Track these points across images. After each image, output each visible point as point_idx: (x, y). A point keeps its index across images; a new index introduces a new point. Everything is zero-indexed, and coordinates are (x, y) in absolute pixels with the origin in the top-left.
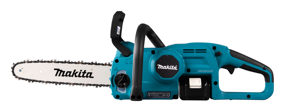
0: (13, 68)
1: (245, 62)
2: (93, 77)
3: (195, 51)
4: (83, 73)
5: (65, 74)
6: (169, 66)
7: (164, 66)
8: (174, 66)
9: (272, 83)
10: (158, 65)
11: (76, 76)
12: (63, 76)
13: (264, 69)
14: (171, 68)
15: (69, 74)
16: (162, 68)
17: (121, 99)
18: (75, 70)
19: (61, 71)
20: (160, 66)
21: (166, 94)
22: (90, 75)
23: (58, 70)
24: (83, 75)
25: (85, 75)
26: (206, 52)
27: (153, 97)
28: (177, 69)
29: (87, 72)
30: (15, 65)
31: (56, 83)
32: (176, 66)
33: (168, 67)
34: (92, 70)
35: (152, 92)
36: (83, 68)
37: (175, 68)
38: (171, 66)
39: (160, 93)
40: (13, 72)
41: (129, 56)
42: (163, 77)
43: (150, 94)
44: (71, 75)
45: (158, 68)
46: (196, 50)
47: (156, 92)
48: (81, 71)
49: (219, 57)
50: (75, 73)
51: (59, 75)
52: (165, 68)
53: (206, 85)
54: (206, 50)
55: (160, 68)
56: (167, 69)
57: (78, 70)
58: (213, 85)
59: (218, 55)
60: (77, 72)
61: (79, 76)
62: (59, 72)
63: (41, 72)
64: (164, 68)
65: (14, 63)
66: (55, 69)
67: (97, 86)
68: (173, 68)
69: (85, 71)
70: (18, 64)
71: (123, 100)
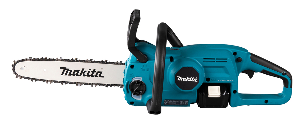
0: (14, 66)
1: (265, 68)
2: (103, 77)
3: (215, 60)
4: (92, 72)
5: (72, 73)
6: (190, 77)
7: (184, 78)
8: (194, 78)
9: (291, 88)
10: (178, 77)
11: (84, 76)
12: (70, 75)
13: (284, 74)
14: (191, 80)
15: (76, 73)
16: (182, 80)
17: (136, 105)
18: (83, 69)
19: (68, 70)
20: (180, 78)
21: (183, 102)
22: (100, 74)
23: (65, 69)
24: (92, 74)
25: (95, 74)
26: (227, 61)
27: (170, 104)
28: (197, 81)
29: (96, 71)
30: (16, 63)
31: (62, 83)
32: (197, 78)
33: (188, 79)
34: (102, 69)
35: (169, 100)
36: (93, 66)
37: (195, 80)
38: (191, 78)
39: (177, 101)
40: (14, 70)
41: (145, 62)
42: (182, 89)
43: (167, 102)
44: (79, 74)
45: (178, 80)
46: (217, 59)
47: (173, 100)
48: (90, 69)
49: (239, 63)
50: (83, 72)
51: (66, 74)
52: (185, 80)
53: (224, 94)
54: (227, 59)
55: (180, 80)
56: (186, 80)
57: (87, 69)
58: (232, 94)
59: (238, 60)
60: (85, 71)
61: (88, 75)
62: (66, 71)
63: (45, 70)
64: (183, 80)
65: (14, 61)
66: (61, 68)
67: (107, 85)
68: (193, 80)
69: (94, 70)
70: (19, 61)
71: (138, 107)
